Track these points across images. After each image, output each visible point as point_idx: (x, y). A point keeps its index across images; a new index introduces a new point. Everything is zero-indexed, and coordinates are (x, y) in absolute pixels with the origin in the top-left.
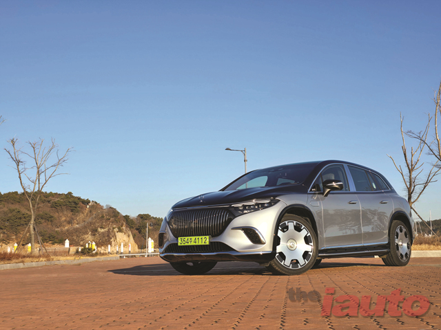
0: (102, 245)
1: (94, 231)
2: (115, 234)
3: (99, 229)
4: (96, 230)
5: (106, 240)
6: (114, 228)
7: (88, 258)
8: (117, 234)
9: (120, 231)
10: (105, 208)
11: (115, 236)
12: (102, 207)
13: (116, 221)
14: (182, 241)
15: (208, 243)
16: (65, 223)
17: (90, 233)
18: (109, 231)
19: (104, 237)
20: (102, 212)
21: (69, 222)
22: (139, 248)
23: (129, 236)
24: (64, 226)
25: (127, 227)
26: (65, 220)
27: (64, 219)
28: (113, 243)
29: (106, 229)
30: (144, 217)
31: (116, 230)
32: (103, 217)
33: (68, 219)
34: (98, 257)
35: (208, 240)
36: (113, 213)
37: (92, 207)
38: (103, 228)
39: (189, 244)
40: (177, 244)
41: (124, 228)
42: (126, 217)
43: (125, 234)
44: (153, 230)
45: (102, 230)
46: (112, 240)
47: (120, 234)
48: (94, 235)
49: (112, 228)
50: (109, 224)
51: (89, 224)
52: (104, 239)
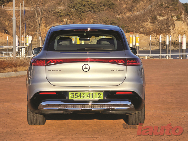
2: (173, 23)
3: (158, 17)
4: (155, 18)
5: (165, 28)
6: (172, 16)
8: (175, 22)
9: (179, 19)
11: (173, 24)
13: (175, 10)
16: (125, 11)
17: (149, 20)
18: (167, 19)
19: (163, 25)
21: (130, 10)
24: (125, 13)
25: (185, 15)
26: (126, 8)
27: (124, 6)
28: (172, 31)
29: (165, 17)
31: (175, 18)
32: (162, 5)
33: (128, 6)
41: (183, 16)
43: (184, 22)
45: (161, 18)
46: (171, 28)
47: (178, 22)
48: (153, 23)
49: (170, 16)
50: (168, 12)
51: (149, 12)
52: (163, 27)
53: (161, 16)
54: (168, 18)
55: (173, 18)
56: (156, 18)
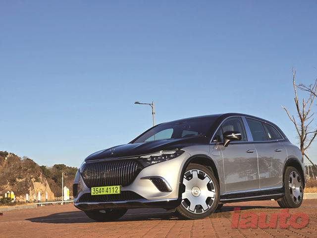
0: (20, 194)
1: (13, 182)
2: (32, 184)
3: (17, 180)
5: (24, 189)
6: (31, 178)
7: (8, 207)
8: (34, 183)
9: (37, 180)
10: (22, 159)
12: (19, 159)
13: (33, 172)
14: (95, 191)
15: (119, 193)
17: (9, 183)
19: (22, 186)
20: (20, 164)
22: (55, 196)
23: (45, 185)
25: (43, 177)
28: (31, 191)
29: (24, 180)
30: (59, 167)
31: (33, 180)
32: (20, 168)
34: (17, 206)
35: (119, 189)
36: (30, 164)
37: (10, 158)
38: (21, 178)
39: (102, 193)
40: (91, 193)
41: (41, 177)
42: (43, 168)
43: (42, 183)
44: (68, 179)
45: (20, 180)
46: (30, 189)
47: (37, 183)
48: (12, 185)
49: (29, 178)
50: (26, 175)
51: (8, 175)
52: (22, 189)
53: (19, 178)
54: (26, 180)
55: (32, 180)
56: (15, 180)
